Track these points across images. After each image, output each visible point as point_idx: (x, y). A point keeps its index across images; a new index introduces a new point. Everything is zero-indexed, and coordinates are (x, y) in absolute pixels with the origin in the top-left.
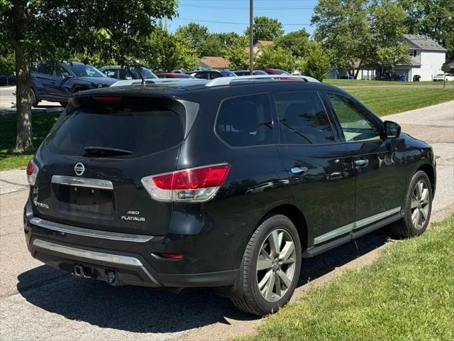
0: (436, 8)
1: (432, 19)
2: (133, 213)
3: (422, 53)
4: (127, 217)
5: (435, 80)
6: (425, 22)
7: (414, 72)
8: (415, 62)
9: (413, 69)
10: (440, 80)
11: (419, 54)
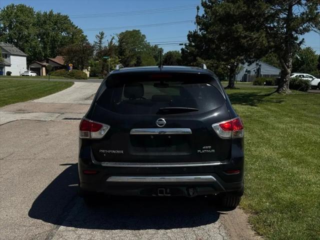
0: (17, 26)
1: (15, 33)
2: (207, 147)
3: (11, 56)
4: (202, 151)
5: (23, 75)
6: (10, 36)
7: (7, 69)
8: (7, 62)
9: (6, 67)
10: (27, 75)
11: (9, 57)
